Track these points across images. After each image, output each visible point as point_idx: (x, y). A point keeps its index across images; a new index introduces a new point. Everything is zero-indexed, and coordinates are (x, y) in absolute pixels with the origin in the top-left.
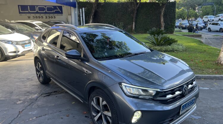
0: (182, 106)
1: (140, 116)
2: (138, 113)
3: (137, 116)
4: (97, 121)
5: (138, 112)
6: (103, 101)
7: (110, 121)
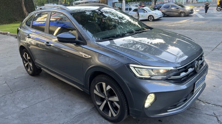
0: (196, 83)
1: (154, 99)
2: (151, 96)
3: (150, 99)
4: (103, 110)
5: (150, 94)
6: (106, 86)
7: (118, 106)
